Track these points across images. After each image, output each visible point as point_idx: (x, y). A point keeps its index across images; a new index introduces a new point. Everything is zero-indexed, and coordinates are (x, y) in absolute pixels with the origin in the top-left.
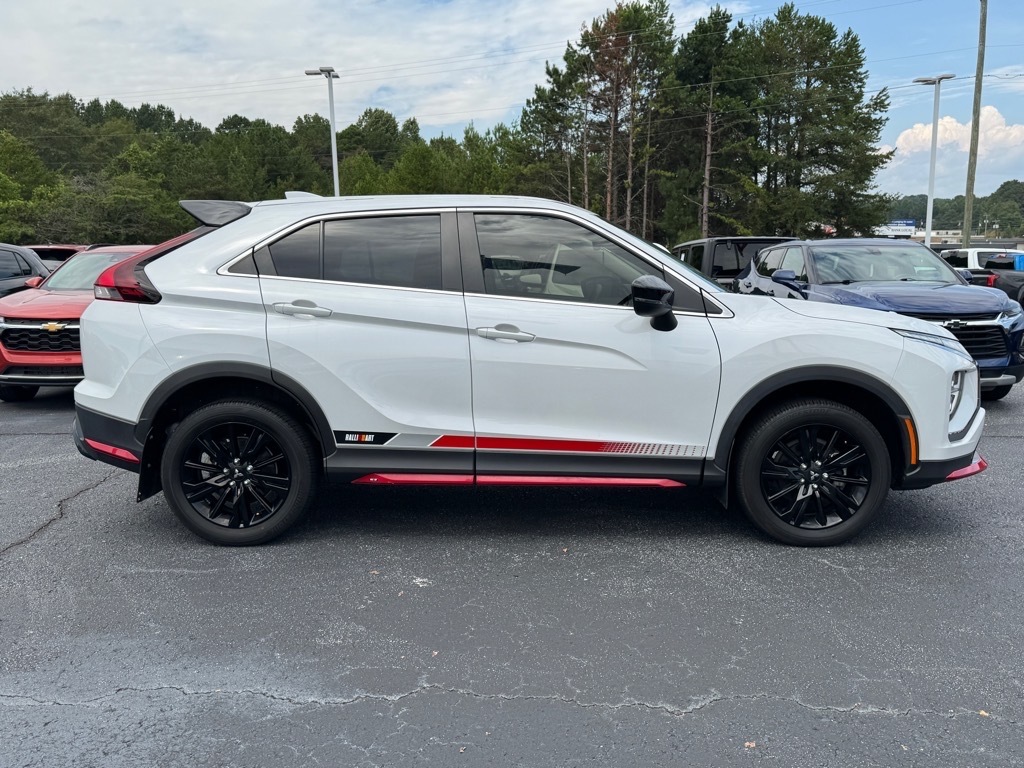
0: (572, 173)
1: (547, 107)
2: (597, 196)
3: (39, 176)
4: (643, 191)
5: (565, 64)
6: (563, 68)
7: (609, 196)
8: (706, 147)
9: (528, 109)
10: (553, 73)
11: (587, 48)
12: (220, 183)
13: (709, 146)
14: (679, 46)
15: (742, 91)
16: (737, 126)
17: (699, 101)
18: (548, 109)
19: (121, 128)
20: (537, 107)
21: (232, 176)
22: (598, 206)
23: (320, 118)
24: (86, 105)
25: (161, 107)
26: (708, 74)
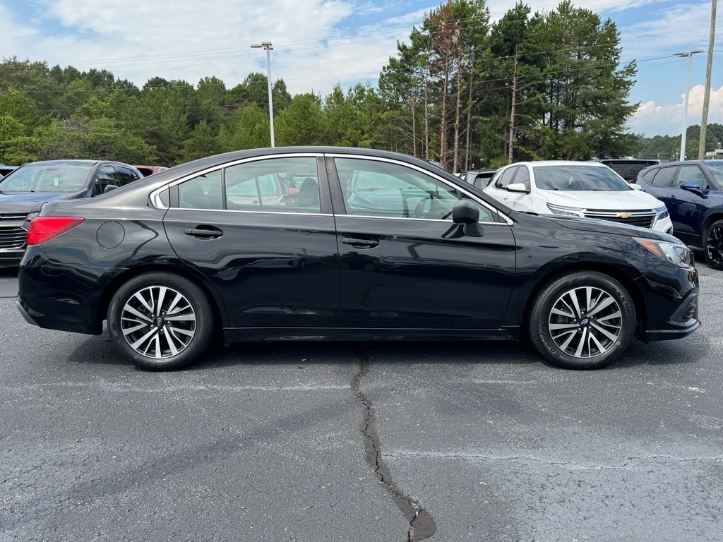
0: (416, 118)
1: (398, 72)
2: (435, 135)
3: (37, 119)
4: (466, 131)
5: (411, 41)
6: (409, 44)
7: (442, 134)
8: (511, 100)
9: (384, 73)
10: (403, 48)
11: (428, 30)
12: (156, 125)
13: (514, 99)
14: (492, 29)
15: (537, 61)
16: (533, 86)
17: (508, 67)
19: (82, 86)
20: (390, 72)
22: (435, 141)
23: (216, 80)
25: (104, 71)
26: (514, 49)
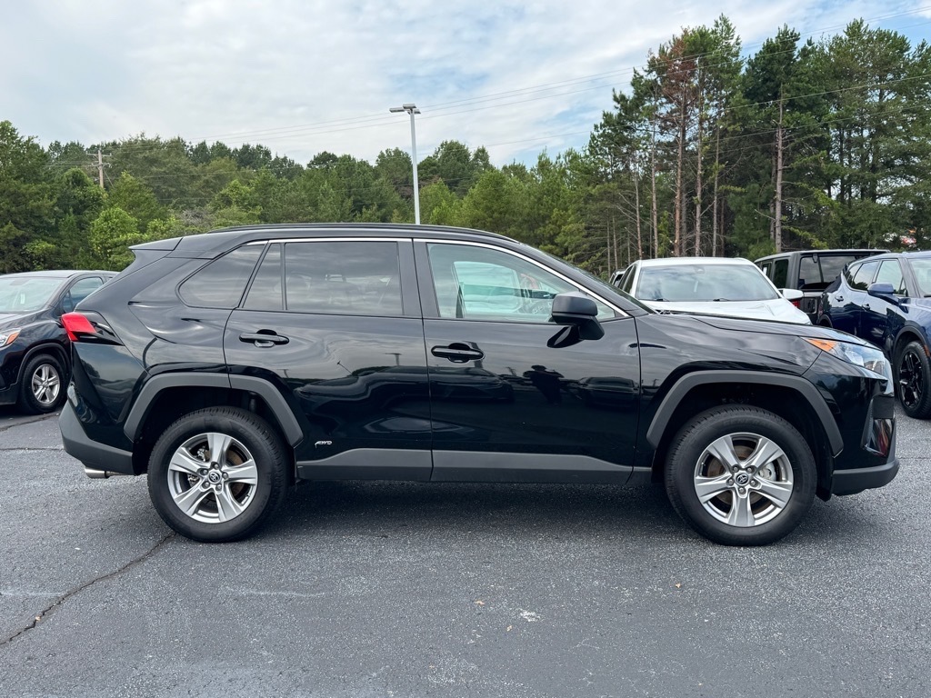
0: (640, 191)
1: (614, 130)
2: (666, 213)
3: (153, 211)
4: (713, 207)
5: (632, 89)
6: (629, 93)
7: (678, 212)
8: (777, 161)
9: (596, 134)
10: (621, 99)
11: (654, 73)
12: (311, 214)
13: (780, 160)
14: (747, 66)
15: (812, 106)
16: (808, 141)
17: (768, 118)
18: (616, 132)
19: (224, 166)
20: (604, 131)
21: (322, 207)
22: (666, 222)
23: (400, 152)
24: (194, 147)
25: (259, 147)
26: (777, 92)
